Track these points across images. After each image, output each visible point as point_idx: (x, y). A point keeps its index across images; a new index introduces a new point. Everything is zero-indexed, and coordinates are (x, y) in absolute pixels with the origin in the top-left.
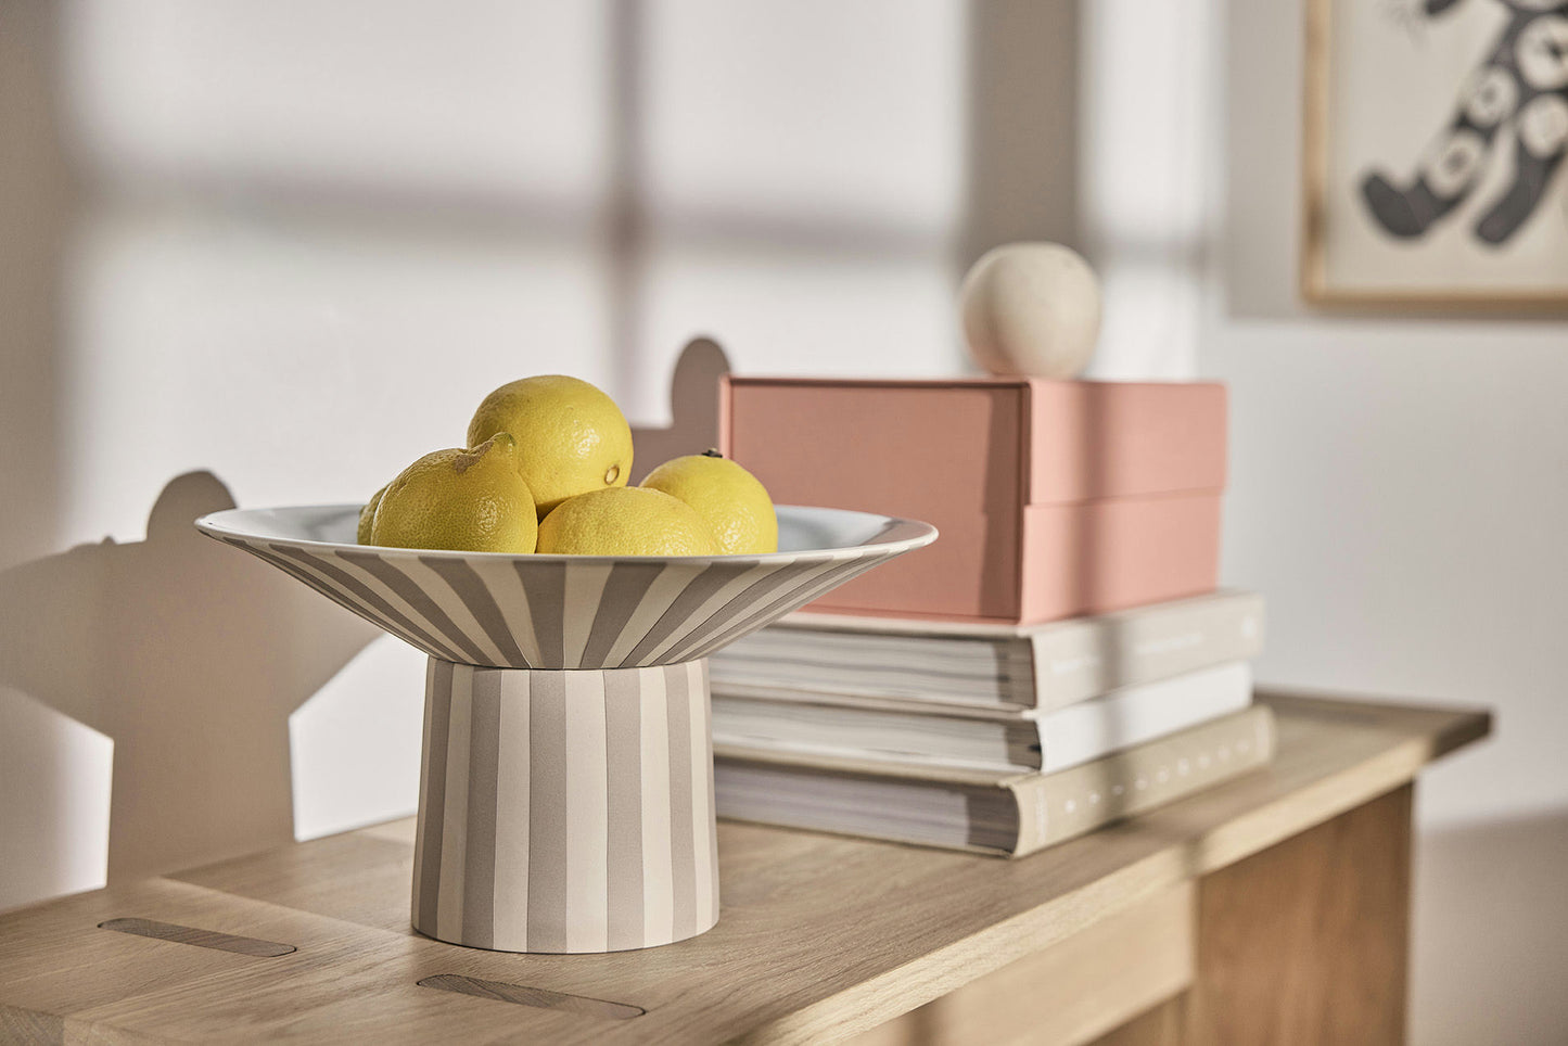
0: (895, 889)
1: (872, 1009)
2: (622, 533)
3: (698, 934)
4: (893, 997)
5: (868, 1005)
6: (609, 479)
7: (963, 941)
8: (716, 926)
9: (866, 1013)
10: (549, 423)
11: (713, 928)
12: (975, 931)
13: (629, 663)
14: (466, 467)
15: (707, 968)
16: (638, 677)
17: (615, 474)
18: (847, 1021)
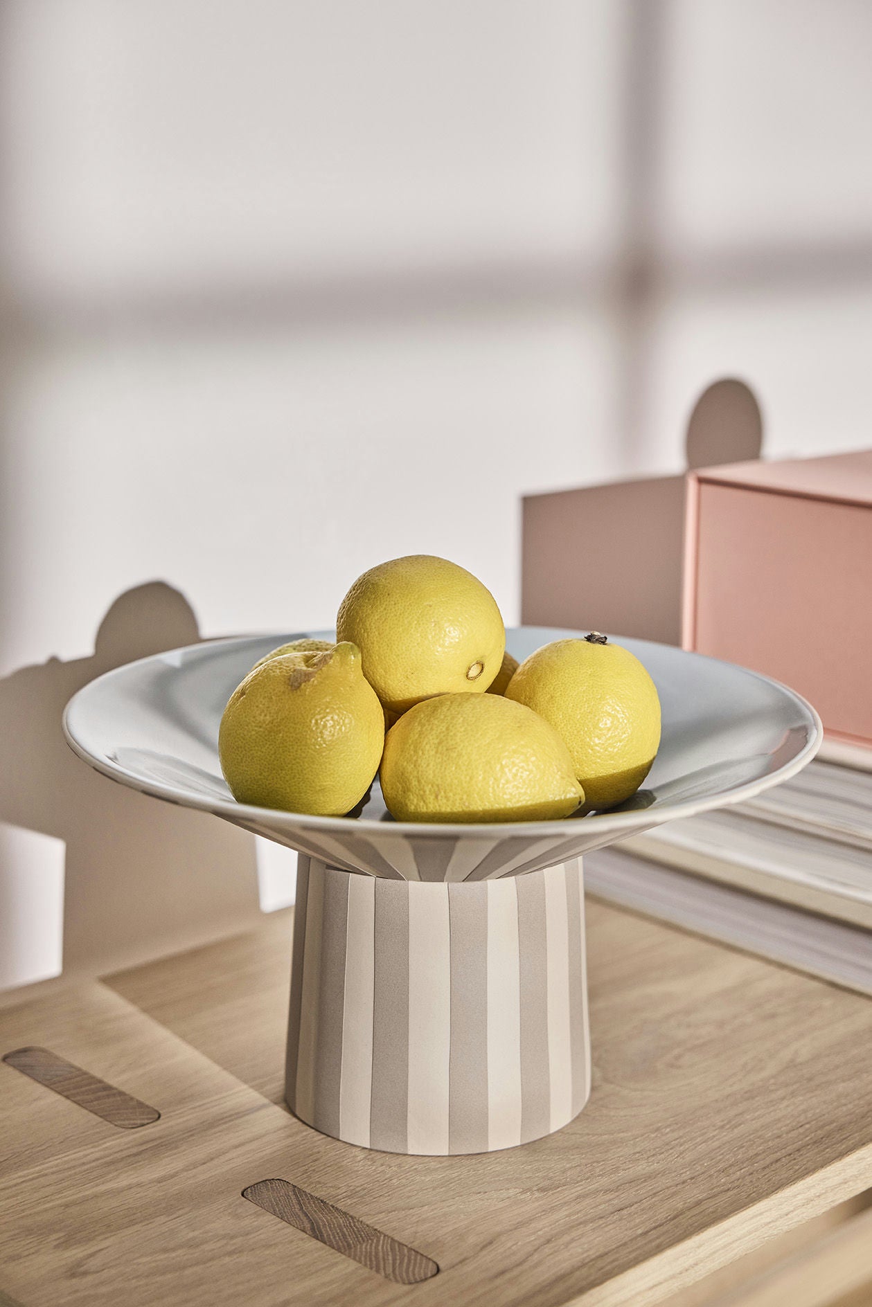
0: (792, 1065)
1: (696, 1264)
2: (460, 755)
3: (551, 1132)
4: (725, 1246)
5: (691, 1261)
6: (473, 673)
7: (823, 1170)
8: (578, 1117)
9: (687, 1270)
10: (406, 622)
11: (573, 1121)
12: (841, 1155)
13: (476, 874)
14: (300, 684)
15: (537, 1195)
16: (485, 892)
17: (480, 668)
18: (661, 1283)
